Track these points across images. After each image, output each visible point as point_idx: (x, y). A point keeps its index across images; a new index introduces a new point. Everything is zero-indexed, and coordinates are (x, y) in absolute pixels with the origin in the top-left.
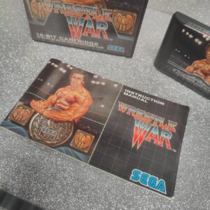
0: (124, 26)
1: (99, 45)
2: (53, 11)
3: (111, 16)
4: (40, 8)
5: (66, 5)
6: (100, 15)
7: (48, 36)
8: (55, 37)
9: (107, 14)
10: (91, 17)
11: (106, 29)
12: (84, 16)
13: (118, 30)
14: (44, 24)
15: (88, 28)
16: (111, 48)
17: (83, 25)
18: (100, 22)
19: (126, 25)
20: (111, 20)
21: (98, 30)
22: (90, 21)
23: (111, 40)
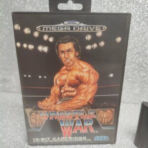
0: (106, 119)
1: (87, 138)
2: (49, 118)
3: (95, 114)
4: (38, 118)
5: (59, 112)
6: (86, 115)
7: (43, 139)
8: (49, 138)
9: (92, 113)
10: (80, 117)
11: (92, 124)
12: (74, 117)
13: (101, 123)
14: (40, 130)
15: (77, 127)
16: (97, 138)
17: (73, 125)
18: (87, 120)
19: (107, 118)
20: (95, 117)
21: (86, 126)
22: (79, 121)
23: (97, 132)
